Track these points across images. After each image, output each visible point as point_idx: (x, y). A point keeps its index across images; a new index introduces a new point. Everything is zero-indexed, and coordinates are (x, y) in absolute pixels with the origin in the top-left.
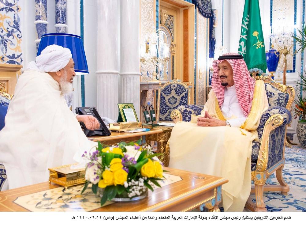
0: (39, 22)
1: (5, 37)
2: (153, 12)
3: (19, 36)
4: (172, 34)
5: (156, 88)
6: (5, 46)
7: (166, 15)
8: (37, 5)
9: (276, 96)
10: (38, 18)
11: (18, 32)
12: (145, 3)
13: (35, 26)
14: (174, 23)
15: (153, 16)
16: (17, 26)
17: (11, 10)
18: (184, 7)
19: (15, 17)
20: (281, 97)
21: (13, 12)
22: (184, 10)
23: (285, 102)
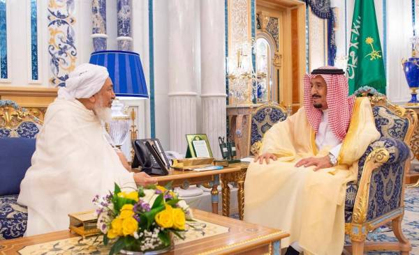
0: (96, 35)
1: (57, 56)
2: (247, 16)
3: (74, 54)
4: (276, 42)
5: (247, 112)
6: (57, 66)
7: (267, 18)
8: (94, 16)
9: (391, 124)
10: (95, 30)
11: (73, 49)
12: (237, 5)
13: (92, 40)
14: (279, 27)
15: (247, 21)
16: (70, 41)
17: (64, 22)
18: (292, 6)
19: (68, 31)
20: (398, 124)
21: (66, 25)
22: (292, 10)
23: (404, 131)
